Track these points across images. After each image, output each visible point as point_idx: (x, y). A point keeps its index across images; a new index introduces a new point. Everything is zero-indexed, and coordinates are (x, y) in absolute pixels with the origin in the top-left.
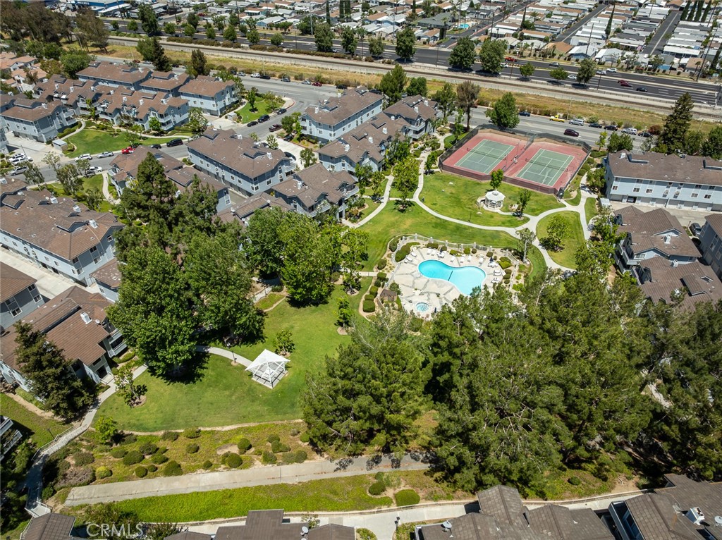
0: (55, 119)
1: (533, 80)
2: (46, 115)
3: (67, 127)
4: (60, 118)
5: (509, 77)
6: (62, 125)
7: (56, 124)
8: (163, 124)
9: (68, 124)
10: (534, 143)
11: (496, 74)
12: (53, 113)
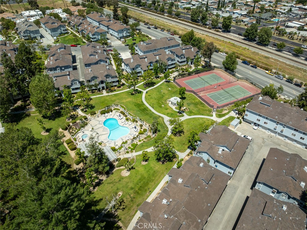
0: (59, 29)
1: (284, 52)
2: (55, 27)
3: (63, 33)
4: (61, 29)
5: (271, 48)
6: (61, 32)
7: (59, 31)
8: (93, 38)
9: (63, 32)
10: (238, 82)
11: (265, 45)
12: (58, 27)
